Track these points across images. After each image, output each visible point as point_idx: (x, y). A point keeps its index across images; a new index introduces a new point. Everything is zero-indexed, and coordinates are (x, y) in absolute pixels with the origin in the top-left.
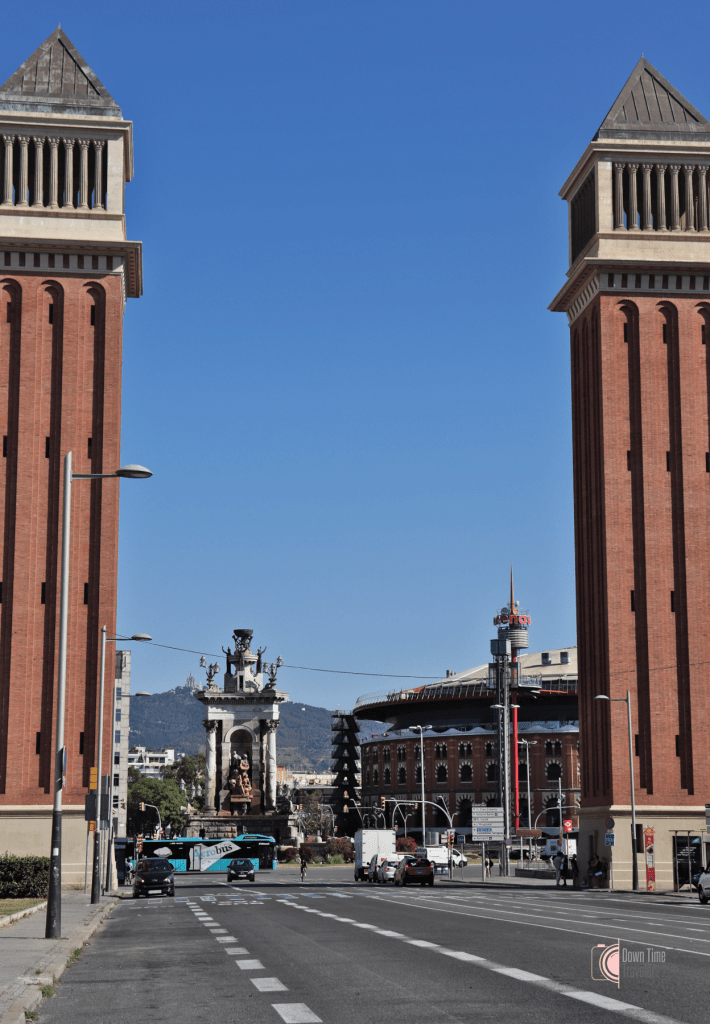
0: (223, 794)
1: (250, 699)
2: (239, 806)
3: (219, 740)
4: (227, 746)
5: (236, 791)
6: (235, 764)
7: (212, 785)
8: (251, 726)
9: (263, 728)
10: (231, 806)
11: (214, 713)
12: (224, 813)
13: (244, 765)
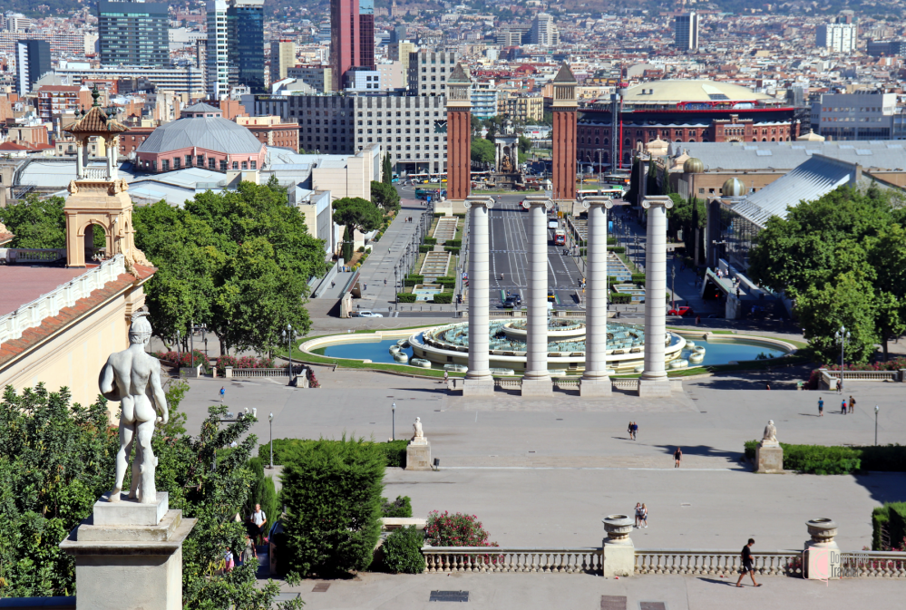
0: (501, 167)
1: (509, 137)
2: (506, 171)
3: (500, 149)
4: (502, 151)
5: (505, 166)
6: (505, 157)
7: (497, 164)
8: (510, 146)
9: (513, 146)
10: (504, 171)
11: (497, 141)
12: (501, 173)
13: (507, 158)
